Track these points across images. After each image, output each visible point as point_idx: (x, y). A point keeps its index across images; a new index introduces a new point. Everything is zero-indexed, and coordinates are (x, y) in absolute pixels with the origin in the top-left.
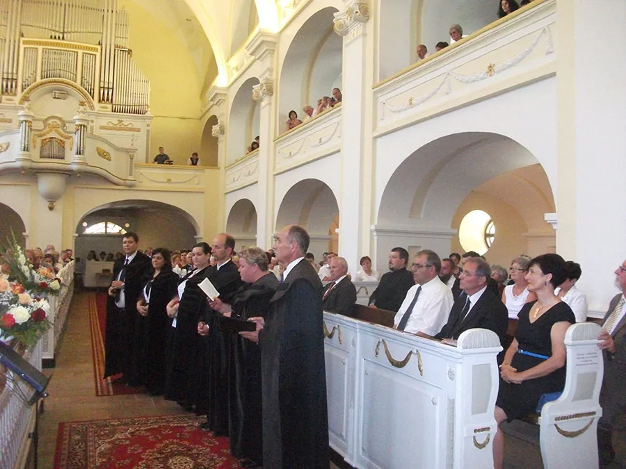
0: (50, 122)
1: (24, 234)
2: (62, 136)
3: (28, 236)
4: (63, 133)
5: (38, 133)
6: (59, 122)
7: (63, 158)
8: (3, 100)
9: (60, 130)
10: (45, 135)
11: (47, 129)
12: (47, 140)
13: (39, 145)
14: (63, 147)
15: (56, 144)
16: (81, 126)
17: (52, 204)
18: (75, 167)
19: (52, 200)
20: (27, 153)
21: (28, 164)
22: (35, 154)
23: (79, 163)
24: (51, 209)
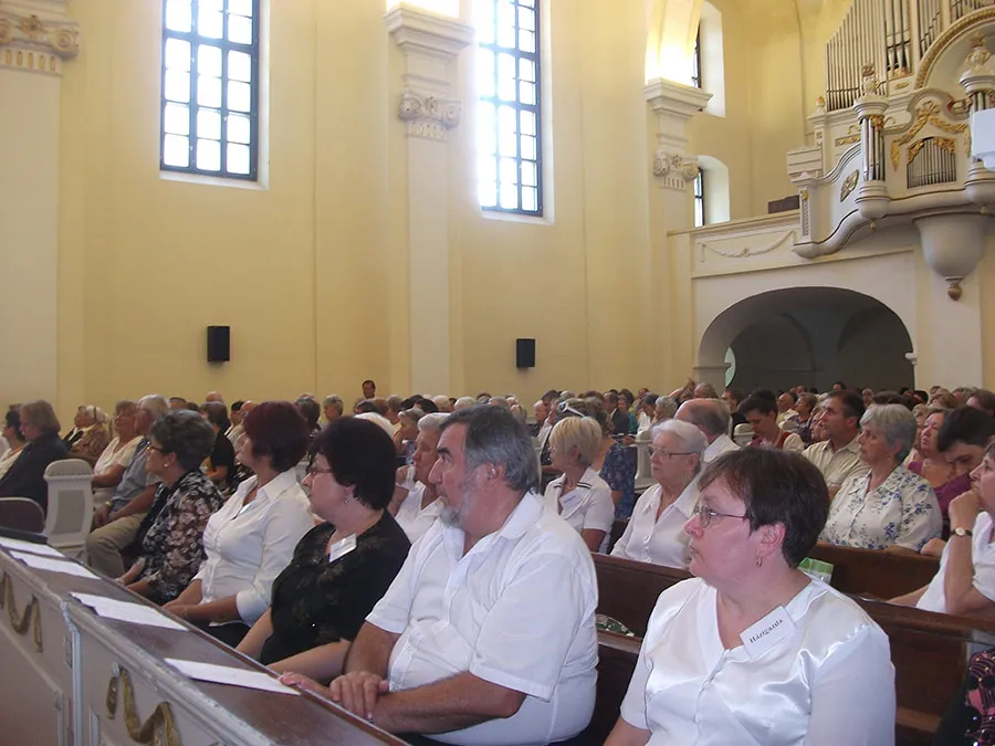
0: (919, 105)
1: (908, 356)
2: (947, 128)
3: (915, 359)
4: (948, 121)
5: (900, 136)
6: (936, 101)
7: (953, 178)
8: (892, 92)
9: (942, 117)
10: (913, 136)
11: (916, 122)
12: (917, 147)
13: (903, 161)
14: (953, 155)
15: (935, 152)
16: (976, 93)
17: (957, 286)
18: (970, 193)
19: (954, 276)
20: (880, 183)
21: (879, 207)
22: (896, 182)
23: (975, 183)
24: (955, 296)
